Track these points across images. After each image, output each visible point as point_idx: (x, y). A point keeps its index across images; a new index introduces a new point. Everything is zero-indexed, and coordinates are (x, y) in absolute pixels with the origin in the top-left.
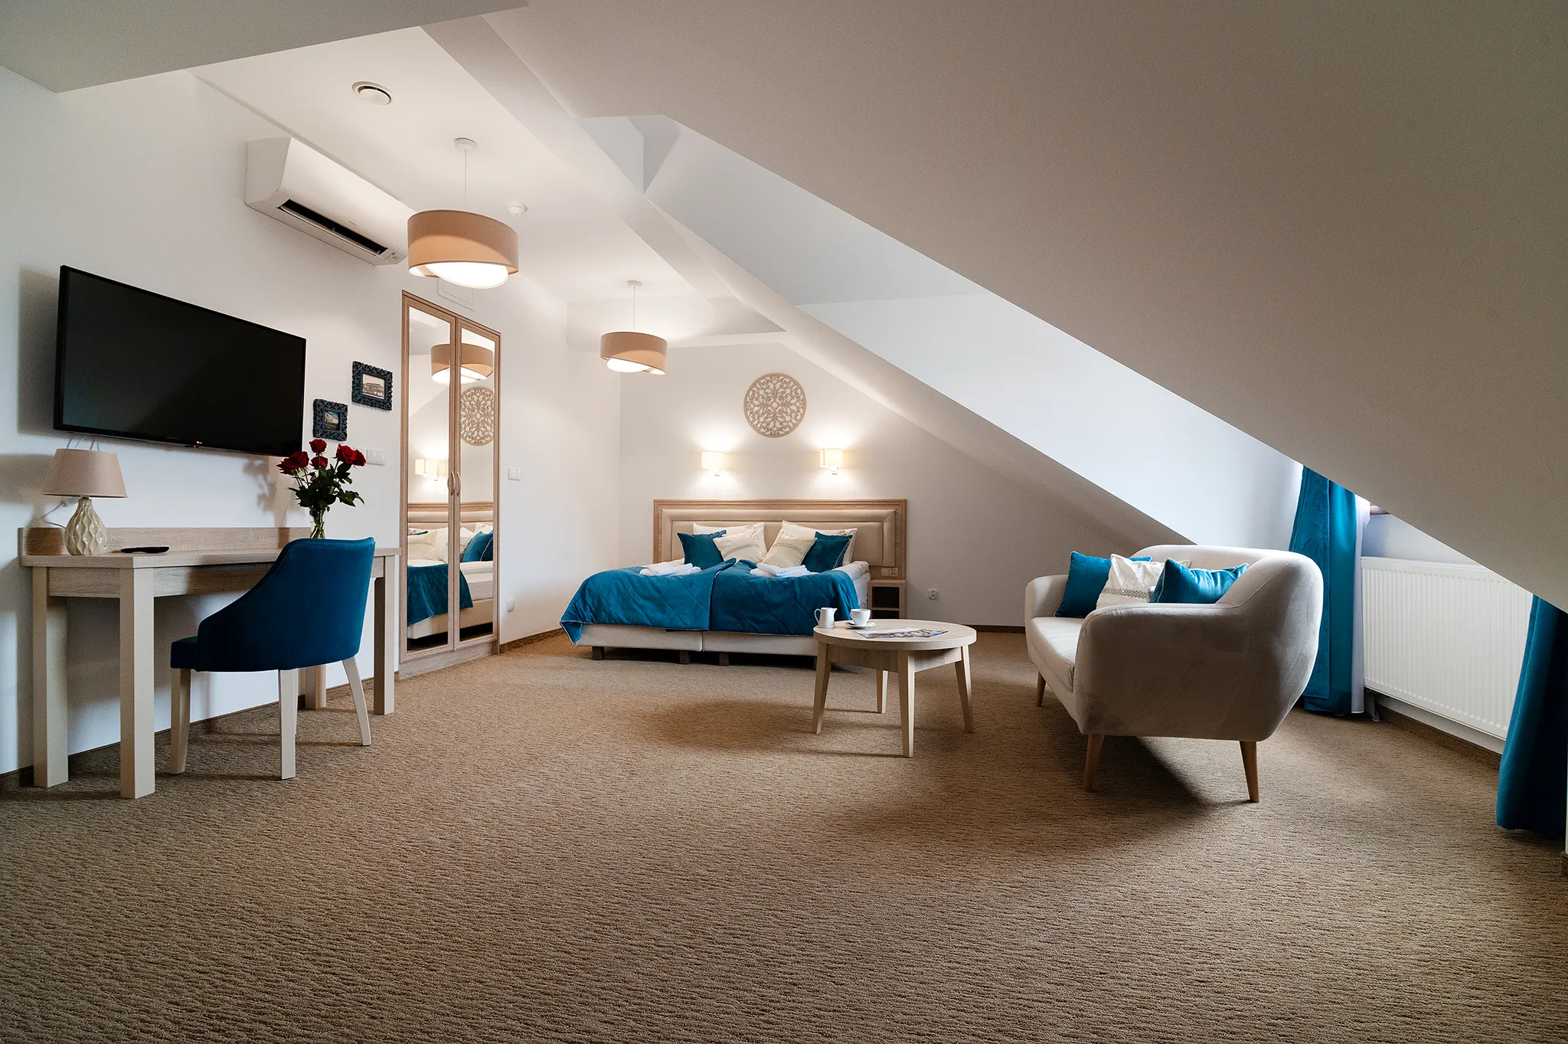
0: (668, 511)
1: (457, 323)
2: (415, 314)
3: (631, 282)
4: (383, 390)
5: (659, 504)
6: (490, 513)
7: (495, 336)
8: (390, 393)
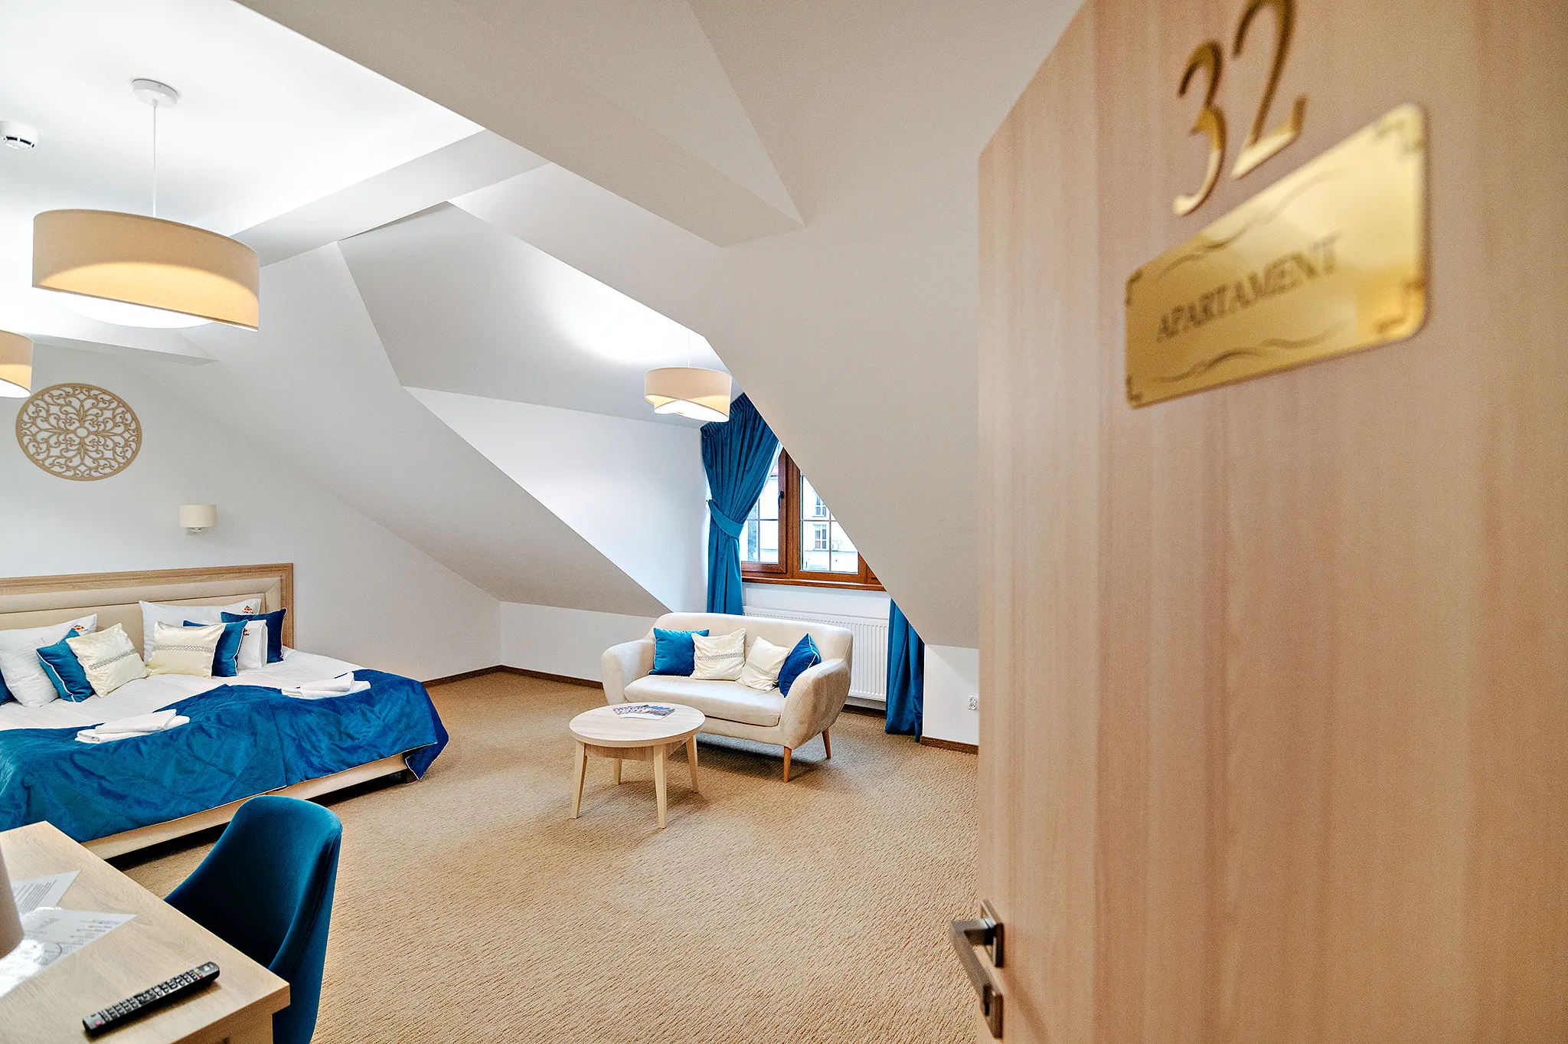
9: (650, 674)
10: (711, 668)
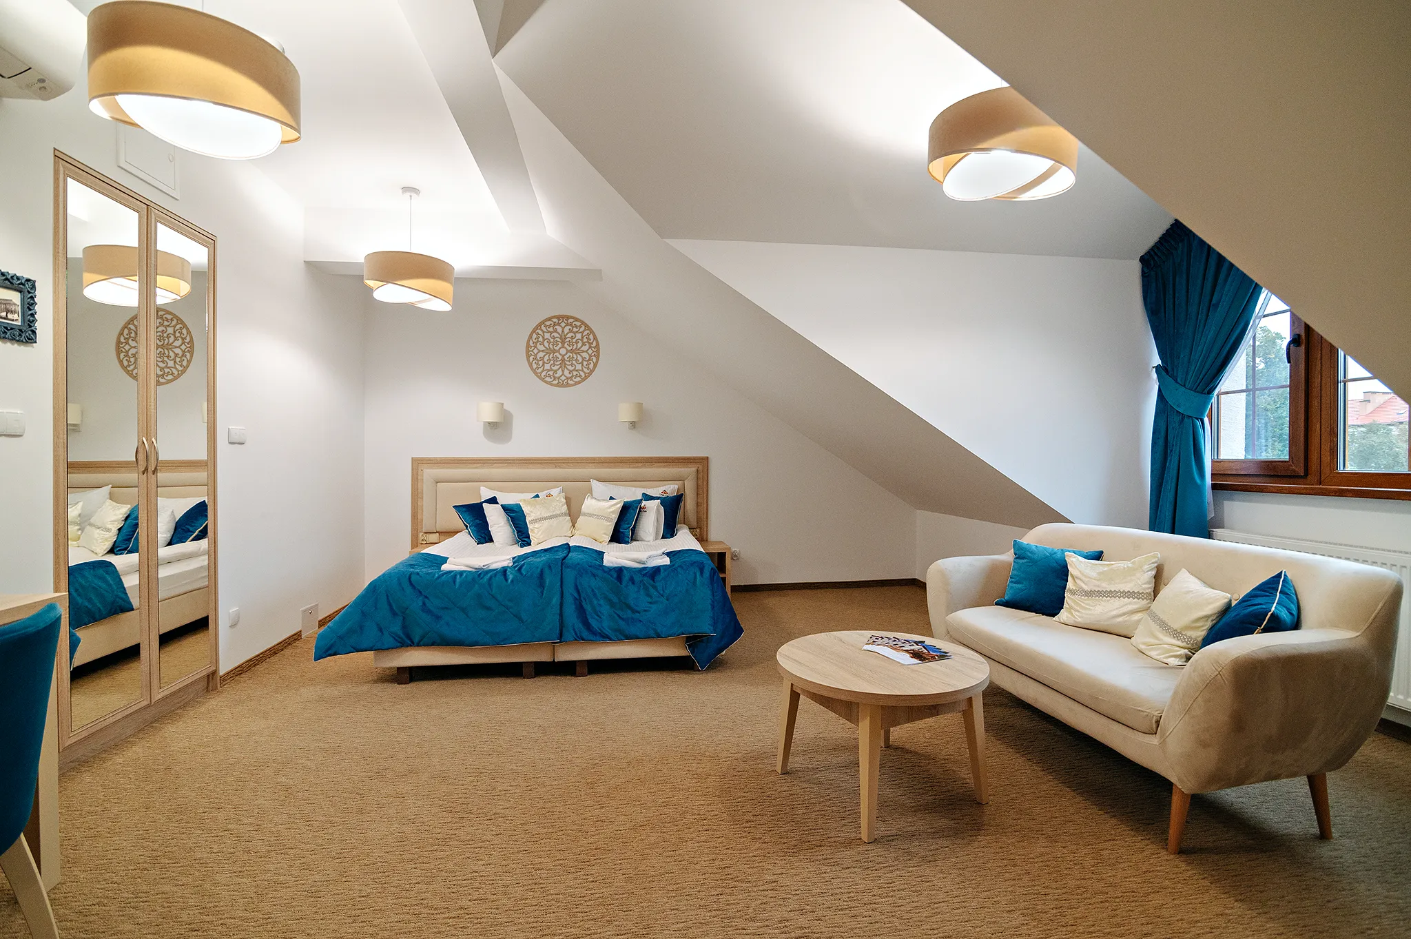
0: (429, 473)
1: (150, 214)
2: (75, 189)
3: (406, 189)
4: (19, 309)
5: (418, 463)
6: (202, 475)
7: (209, 240)
8: (32, 315)
9: (997, 604)
10: (1086, 609)
